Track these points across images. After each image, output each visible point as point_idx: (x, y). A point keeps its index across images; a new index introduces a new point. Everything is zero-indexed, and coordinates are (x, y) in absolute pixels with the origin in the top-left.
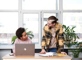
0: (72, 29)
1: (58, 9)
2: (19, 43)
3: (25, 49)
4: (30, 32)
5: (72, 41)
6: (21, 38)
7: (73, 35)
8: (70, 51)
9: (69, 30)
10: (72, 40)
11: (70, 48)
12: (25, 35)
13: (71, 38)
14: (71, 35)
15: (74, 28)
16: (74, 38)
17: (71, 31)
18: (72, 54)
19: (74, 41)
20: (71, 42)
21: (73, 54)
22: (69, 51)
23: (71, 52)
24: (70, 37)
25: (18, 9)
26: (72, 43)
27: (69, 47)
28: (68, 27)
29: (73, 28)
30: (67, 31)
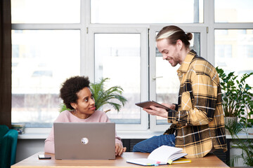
0: (243, 79)
1: (201, 20)
2: (67, 121)
3: (86, 141)
4: (115, 89)
5: (242, 116)
6: (74, 106)
7: (245, 99)
8: (236, 145)
9: (235, 81)
10: (243, 114)
11: (236, 138)
12: (87, 98)
13: (238, 107)
14: (240, 99)
15: (249, 76)
16: (246, 105)
17: (240, 86)
18: (242, 155)
19: (249, 114)
20: (239, 120)
21: (245, 155)
22: (232, 144)
23: (240, 147)
24: (235, 102)
25: (79, 22)
26: (241, 121)
27: (231, 134)
28: (231, 74)
29: (246, 77)
30: (226, 85)
